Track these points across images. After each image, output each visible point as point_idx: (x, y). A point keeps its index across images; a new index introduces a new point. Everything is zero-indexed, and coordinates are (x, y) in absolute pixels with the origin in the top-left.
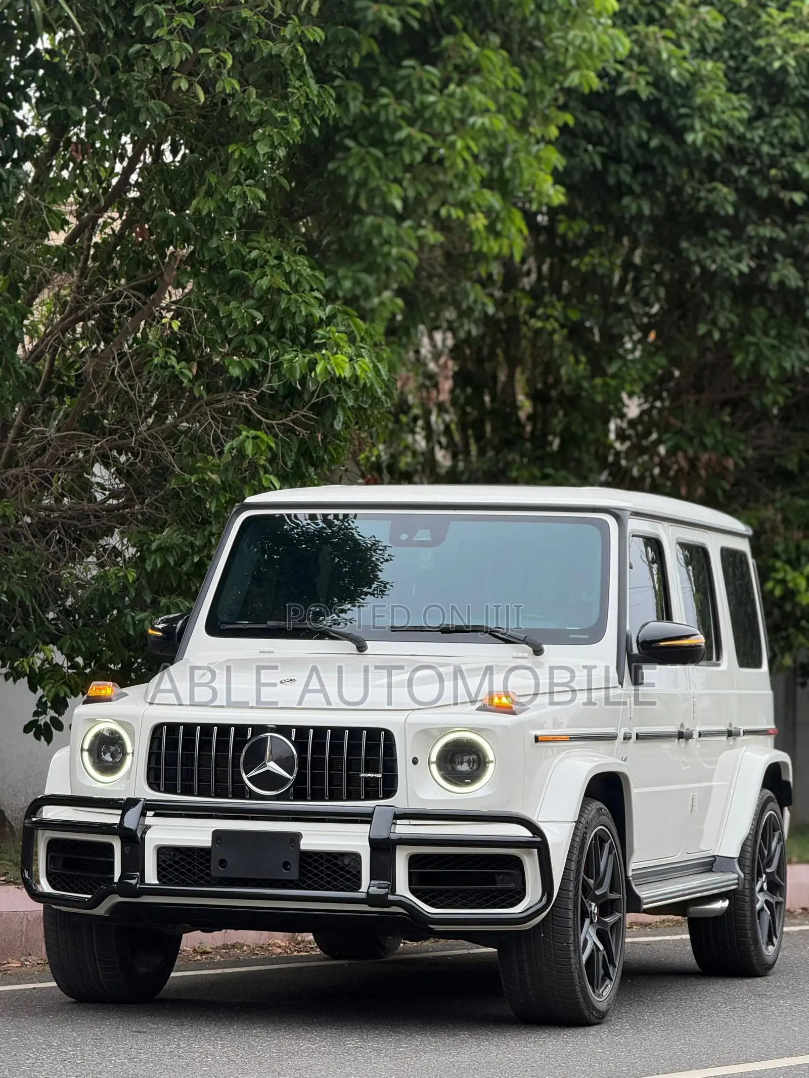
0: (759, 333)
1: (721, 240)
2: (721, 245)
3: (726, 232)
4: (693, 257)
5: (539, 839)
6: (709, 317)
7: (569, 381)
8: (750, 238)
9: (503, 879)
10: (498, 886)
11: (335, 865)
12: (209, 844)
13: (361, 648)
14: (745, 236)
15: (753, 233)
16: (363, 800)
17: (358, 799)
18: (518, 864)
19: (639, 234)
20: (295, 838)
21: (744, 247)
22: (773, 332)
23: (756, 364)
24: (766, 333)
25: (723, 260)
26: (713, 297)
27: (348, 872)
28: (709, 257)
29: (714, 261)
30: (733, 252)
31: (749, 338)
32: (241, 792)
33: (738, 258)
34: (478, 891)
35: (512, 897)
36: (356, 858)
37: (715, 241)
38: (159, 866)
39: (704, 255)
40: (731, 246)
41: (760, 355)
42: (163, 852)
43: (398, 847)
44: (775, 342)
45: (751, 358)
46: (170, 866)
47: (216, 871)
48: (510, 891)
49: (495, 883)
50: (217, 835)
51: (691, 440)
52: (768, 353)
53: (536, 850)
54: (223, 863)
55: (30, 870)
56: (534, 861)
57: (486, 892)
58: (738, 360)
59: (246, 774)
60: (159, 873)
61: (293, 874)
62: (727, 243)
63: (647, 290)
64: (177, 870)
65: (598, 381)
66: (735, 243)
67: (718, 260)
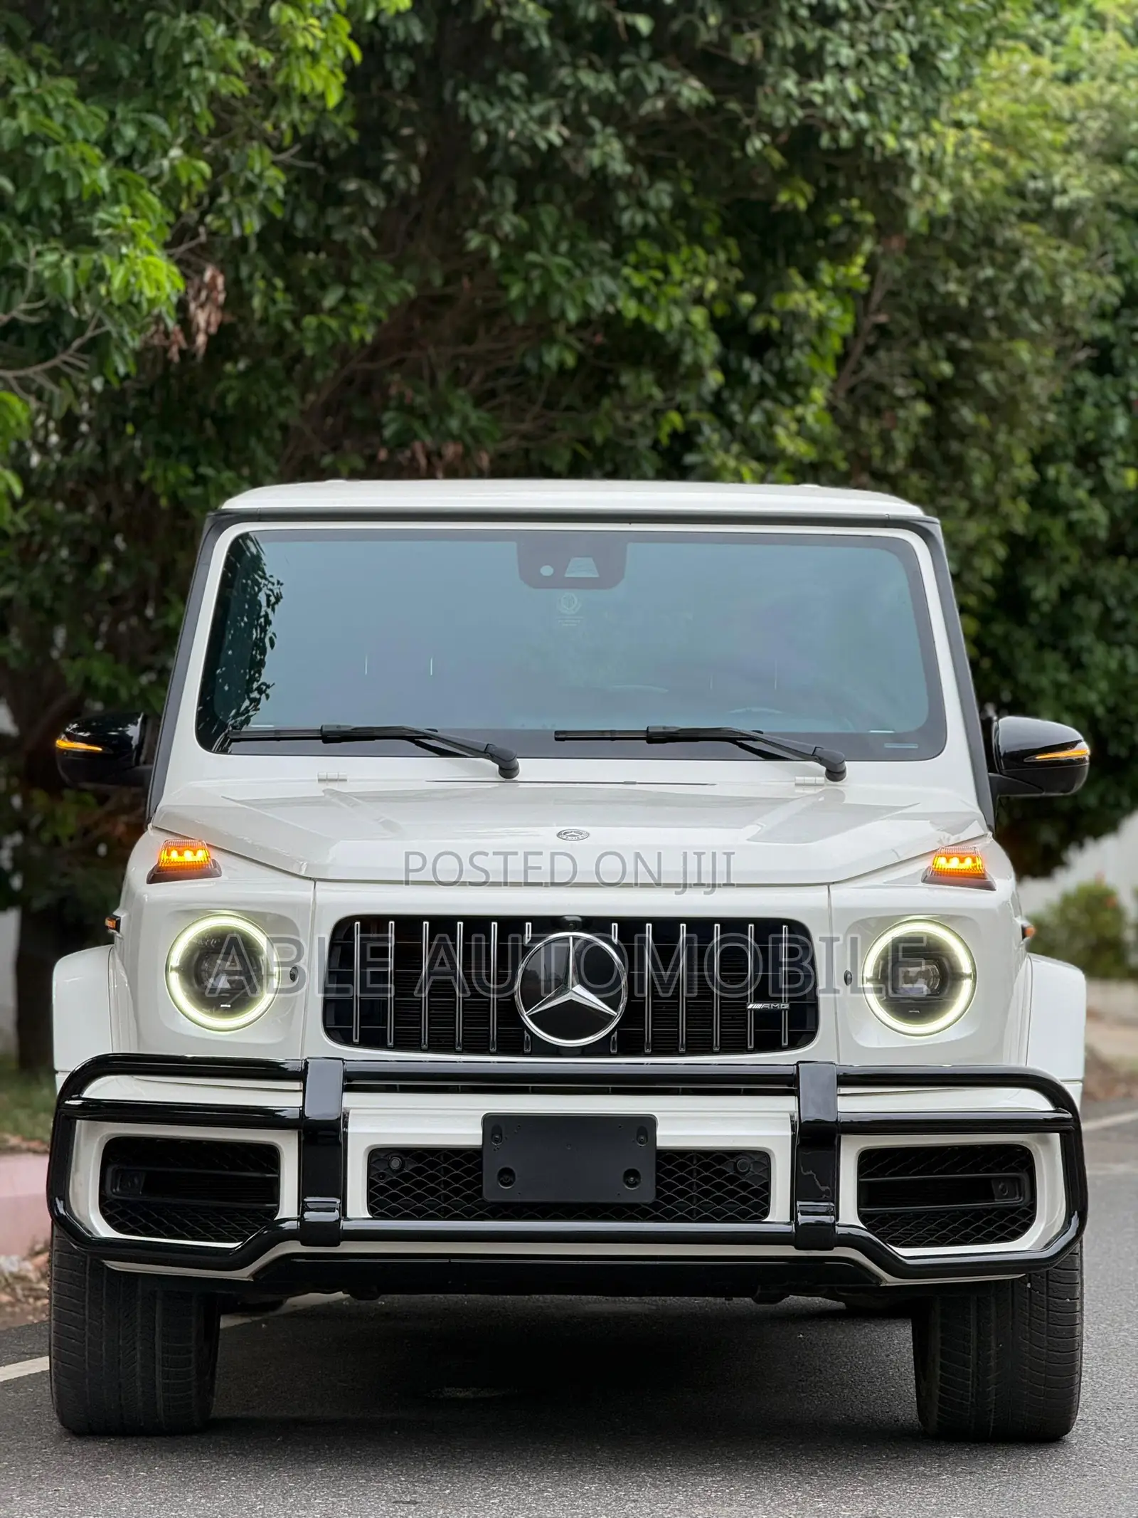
0: (545, 247)
1: (517, 91)
2: (516, 99)
3: (520, 77)
4: (476, 118)
5: (1069, 1115)
6: (483, 220)
7: (264, 321)
8: (562, 89)
9: (1003, 1190)
10: (998, 1202)
11: (720, 1173)
12: (478, 1142)
13: (508, 771)
14: (553, 85)
15: (569, 81)
16: (751, 1052)
17: (742, 1049)
18: (1023, 1161)
19: (397, 75)
20: (646, 1125)
21: (552, 103)
22: (564, 247)
23: (543, 299)
24: (554, 249)
25: (524, 123)
26: (490, 188)
27: (745, 1186)
28: (501, 118)
29: (510, 125)
30: (537, 110)
31: (532, 257)
32: (514, 1042)
33: (544, 121)
34: (964, 1213)
35: (1014, 1221)
36: (761, 1159)
37: (505, 92)
38: (371, 1184)
39: (494, 114)
40: (531, 102)
41: (551, 286)
42: (378, 1157)
43: (843, 1137)
44: (567, 262)
45: (537, 288)
46: (394, 1184)
47: (493, 1190)
48: (1013, 1210)
49: (990, 1197)
50: (493, 1124)
51: (424, 418)
52: (561, 280)
53: (1056, 1137)
54: (506, 1175)
55: (65, 1198)
56: (1053, 1155)
57: (978, 1214)
58: (515, 291)
59: (526, 1011)
60: (370, 1197)
61: (645, 1192)
62: (524, 98)
63: (391, 169)
64: (407, 1191)
65: (310, 321)
66: (536, 96)
67: (517, 124)
